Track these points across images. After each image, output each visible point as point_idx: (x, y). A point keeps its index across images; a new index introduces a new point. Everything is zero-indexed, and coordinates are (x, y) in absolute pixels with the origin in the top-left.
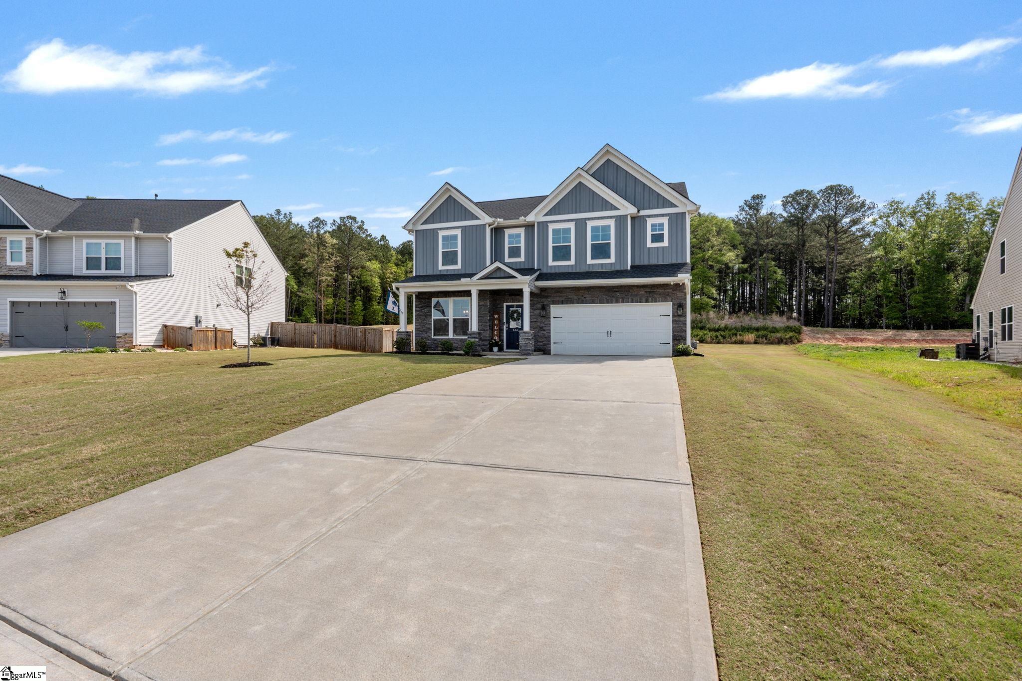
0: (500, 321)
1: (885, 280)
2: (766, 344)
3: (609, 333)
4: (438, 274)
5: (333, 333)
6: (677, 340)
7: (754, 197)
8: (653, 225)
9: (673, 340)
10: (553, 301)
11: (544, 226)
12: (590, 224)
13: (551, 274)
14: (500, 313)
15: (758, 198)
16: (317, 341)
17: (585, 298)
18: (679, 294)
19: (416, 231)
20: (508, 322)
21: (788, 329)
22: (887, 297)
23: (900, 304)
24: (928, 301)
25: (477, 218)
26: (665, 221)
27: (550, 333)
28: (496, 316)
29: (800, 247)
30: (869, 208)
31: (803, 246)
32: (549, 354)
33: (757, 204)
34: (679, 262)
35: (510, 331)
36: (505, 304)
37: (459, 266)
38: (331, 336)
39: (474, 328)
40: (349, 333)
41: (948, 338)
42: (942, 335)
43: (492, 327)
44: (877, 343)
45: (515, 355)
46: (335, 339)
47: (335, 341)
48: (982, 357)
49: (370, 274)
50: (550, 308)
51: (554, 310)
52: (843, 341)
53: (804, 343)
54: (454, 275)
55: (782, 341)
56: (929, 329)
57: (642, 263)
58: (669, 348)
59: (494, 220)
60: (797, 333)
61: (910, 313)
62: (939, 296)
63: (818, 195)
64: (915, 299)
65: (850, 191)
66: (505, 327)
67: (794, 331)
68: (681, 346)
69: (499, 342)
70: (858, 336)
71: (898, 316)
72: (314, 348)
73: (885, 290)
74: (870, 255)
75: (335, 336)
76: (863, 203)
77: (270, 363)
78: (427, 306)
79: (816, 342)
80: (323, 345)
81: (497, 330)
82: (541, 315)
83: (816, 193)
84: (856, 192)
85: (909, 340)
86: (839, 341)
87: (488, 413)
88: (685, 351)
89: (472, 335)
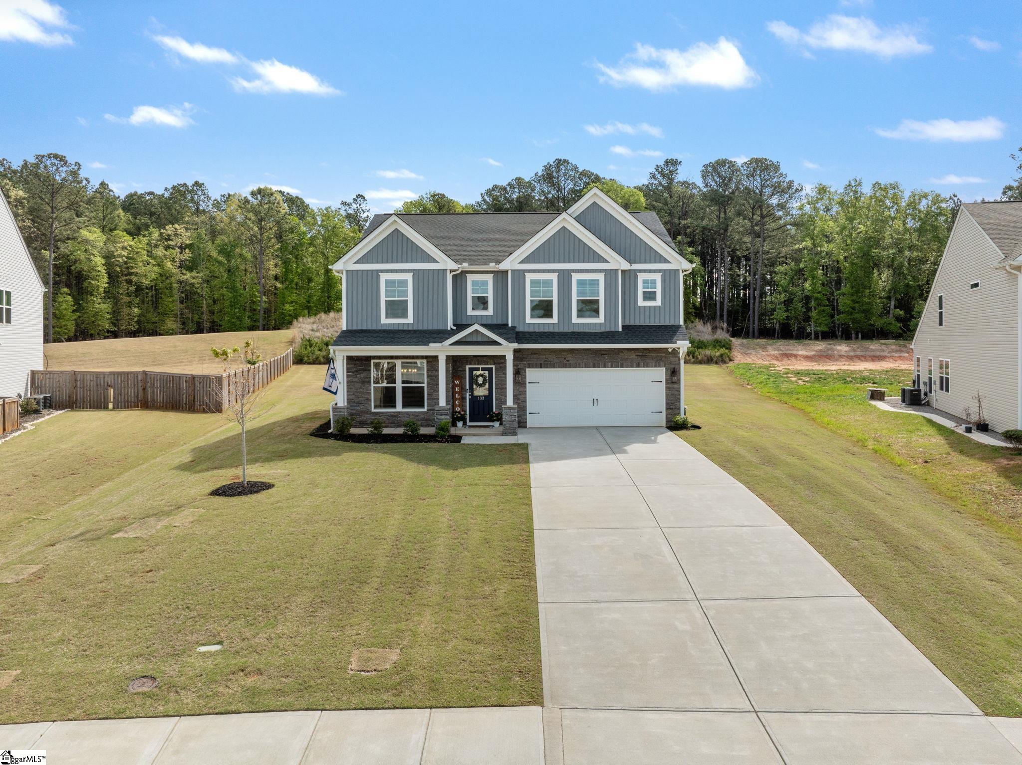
0: (462, 388)
1: (813, 278)
2: (694, 363)
3: (595, 402)
4: (380, 328)
5: (140, 384)
6: (670, 409)
7: (667, 162)
8: (645, 282)
9: (667, 409)
10: (529, 363)
11: (520, 275)
12: (575, 277)
13: (530, 333)
14: (462, 378)
15: (672, 164)
16: (114, 398)
17: (568, 361)
18: (673, 359)
19: (347, 271)
20: (471, 389)
21: (717, 344)
22: (816, 299)
23: (828, 307)
24: (857, 305)
25: (434, 261)
26: (658, 277)
27: (526, 402)
28: (457, 382)
29: (722, 231)
30: (797, 190)
31: (726, 230)
32: (525, 427)
33: (671, 172)
34: (672, 323)
35: (473, 399)
36: (467, 367)
37: (410, 320)
38: (138, 390)
39: (442, 402)
40: (166, 383)
41: (878, 353)
42: (872, 349)
43: (453, 396)
44: (812, 361)
45: (498, 435)
46: (144, 393)
47: (144, 397)
48: (923, 402)
49: (86, 251)
50: (525, 372)
51: (531, 374)
52: (777, 359)
53: (736, 362)
54: (403, 331)
55: (712, 360)
56: (857, 338)
57: (632, 323)
58: (662, 419)
59: (459, 266)
60: (727, 349)
61: (839, 319)
62: (867, 300)
63: (742, 168)
64: (844, 302)
65: (777, 168)
66: (468, 394)
67: (724, 346)
68: (678, 418)
69: (462, 413)
70: (791, 352)
71: (826, 322)
72: (111, 410)
73: (814, 290)
74: (797, 246)
75: (144, 389)
76: (790, 183)
77: (269, 483)
78: (365, 370)
79: (749, 361)
80: (123, 404)
81: (459, 399)
82: (515, 382)
83: (740, 165)
84: (783, 170)
85: (841, 356)
86: (773, 359)
87: (666, 549)
88: (683, 424)
89: (441, 412)
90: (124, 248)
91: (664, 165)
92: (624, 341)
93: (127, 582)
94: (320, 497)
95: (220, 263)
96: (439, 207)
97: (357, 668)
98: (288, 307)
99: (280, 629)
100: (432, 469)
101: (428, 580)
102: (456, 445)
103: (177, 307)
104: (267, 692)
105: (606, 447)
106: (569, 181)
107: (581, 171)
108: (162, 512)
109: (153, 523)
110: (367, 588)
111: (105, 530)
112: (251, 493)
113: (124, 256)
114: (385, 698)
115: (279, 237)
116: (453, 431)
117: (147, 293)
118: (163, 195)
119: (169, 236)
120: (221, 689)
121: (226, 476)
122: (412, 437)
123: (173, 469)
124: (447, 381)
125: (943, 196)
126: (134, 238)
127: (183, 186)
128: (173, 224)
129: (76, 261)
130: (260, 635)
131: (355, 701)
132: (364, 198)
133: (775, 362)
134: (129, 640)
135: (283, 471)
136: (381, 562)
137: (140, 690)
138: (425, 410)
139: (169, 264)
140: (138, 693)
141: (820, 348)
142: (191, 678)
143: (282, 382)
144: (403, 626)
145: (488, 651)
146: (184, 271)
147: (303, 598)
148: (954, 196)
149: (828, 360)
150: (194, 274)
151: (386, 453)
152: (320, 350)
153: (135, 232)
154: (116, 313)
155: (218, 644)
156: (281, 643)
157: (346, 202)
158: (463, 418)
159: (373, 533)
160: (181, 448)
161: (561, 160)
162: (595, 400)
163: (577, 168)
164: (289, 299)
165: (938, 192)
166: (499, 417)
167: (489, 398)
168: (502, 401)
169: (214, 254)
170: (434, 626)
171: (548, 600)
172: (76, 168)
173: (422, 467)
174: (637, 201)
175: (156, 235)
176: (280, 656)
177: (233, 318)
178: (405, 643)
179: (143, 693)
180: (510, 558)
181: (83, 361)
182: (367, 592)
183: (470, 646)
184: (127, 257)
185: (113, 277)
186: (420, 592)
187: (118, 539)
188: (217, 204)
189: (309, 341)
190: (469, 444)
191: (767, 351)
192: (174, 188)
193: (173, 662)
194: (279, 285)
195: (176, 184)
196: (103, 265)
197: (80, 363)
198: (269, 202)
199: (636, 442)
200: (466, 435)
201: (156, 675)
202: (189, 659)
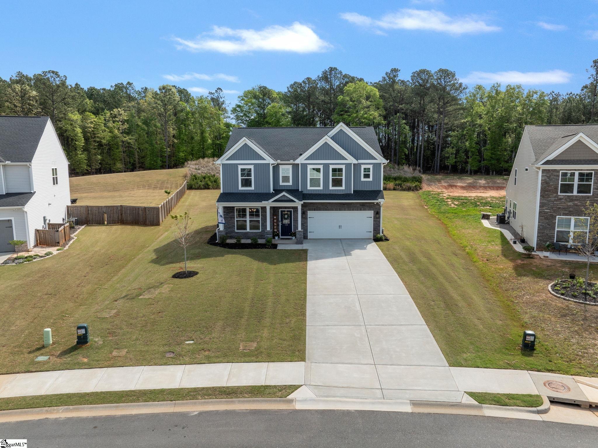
0: (277, 220)
1: (471, 140)
2: (401, 190)
3: (340, 227)
4: (239, 192)
5: (119, 212)
7: (392, 70)
8: (365, 169)
9: (374, 230)
10: (309, 209)
11: (305, 166)
12: (331, 167)
13: (309, 195)
14: (277, 215)
15: (395, 71)
16: (107, 219)
17: (328, 207)
18: (377, 207)
19: (222, 164)
20: (282, 221)
21: (414, 179)
22: (472, 152)
23: (478, 156)
24: (493, 156)
25: (264, 159)
26: (371, 167)
27: (307, 227)
28: (275, 217)
29: (422, 111)
30: (464, 89)
31: (424, 111)
32: (307, 239)
34: (378, 189)
35: (283, 225)
36: (280, 211)
37: (253, 188)
38: (118, 215)
39: (268, 228)
40: (132, 211)
41: (501, 185)
42: (498, 182)
43: (273, 224)
44: (464, 190)
45: (294, 244)
46: (122, 216)
47: (122, 218)
48: (506, 222)
49: (71, 125)
50: (307, 212)
51: (310, 213)
52: (446, 188)
53: (423, 190)
54: (250, 193)
55: (411, 189)
56: (493, 174)
57: (358, 189)
58: (371, 235)
59: (276, 162)
60: (419, 182)
61: (483, 163)
62: (499, 153)
63: (434, 75)
64: (487, 154)
65: (454, 75)
66: (280, 223)
67: (418, 181)
68: (378, 235)
69: (278, 232)
70: (454, 184)
71: (477, 165)
72: (106, 225)
73: (471, 147)
74: (463, 121)
75: (121, 214)
76: (461, 84)
77: (196, 272)
78: (232, 212)
79: (430, 189)
80: (112, 222)
81: (276, 225)
82: (302, 217)
83: (433, 73)
84: (457, 77)
85: (481, 187)
86: (444, 188)
87: (357, 304)
88: (381, 238)
89: (268, 233)
90: (91, 123)
91: (390, 72)
92: (354, 199)
93: (152, 317)
94: (219, 279)
95: (144, 130)
96: (264, 94)
97: (242, 349)
98: (182, 154)
99: (213, 335)
100: (265, 264)
101: (265, 316)
102: (275, 250)
103: (122, 155)
104: (213, 357)
105: (343, 251)
106: (337, 80)
107: (343, 74)
108: (155, 286)
109: (153, 291)
110: (243, 320)
111: (134, 295)
112: (190, 277)
113: (92, 127)
114: (253, 359)
115: (175, 114)
116: (274, 242)
117: (105, 148)
118: (110, 89)
119: (116, 115)
120: (197, 356)
121: (177, 267)
122: (254, 245)
123: (150, 262)
124: (270, 217)
125: (546, 93)
126: (96, 117)
127: (121, 85)
128: (117, 108)
129: (66, 131)
130: (207, 337)
131: (243, 360)
132: (221, 90)
133: (444, 190)
134: (160, 339)
135: (200, 265)
136: (247, 309)
137: (170, 356)
138: (260, 231)
139: (116, 131)
140: (169, 357)
141: (470, 181)
142: (186, 352)
143: (183, 202)
144: (257, 334)
145: (288, 343)
146: (125, 135)
147: (220, 323)
148: (553, 92)
149: (473, 189)
150: (130, 137)
151: (243, 255)
152: (201, 181)
153: (96, 112)
154: (89, 159)
155: (192, 340)
156: (215, 340)
157: (211, 92)
158: (278, 235)
159: (243, 296)
160: (148, 249)
161: (332, 68)
162: (340, 226)
163: (341, 72)
164: (182, 149)
165: (543, 91)
166: (294, 235)
167: (290, 225)
168: (296, 227)
169: (140, 124)
170: (268, 334)
171: (310, 325)
172: (64, 78)
173: (260, 264)
174: (375, 94)
175: (108, 114)
176: (215, 345)
177: (152, 161)
178: (258, 340)
179: (171, 357)
180: (297, 307)
181: (77, 189)
182: (243, 321)
183: (281, 342)
184: (93, 128)
185: (87, 139)
186: (263, 321)
187: (142, 299)
188: (139, 93)
189: (195, 176)
190: (281, 250)
191: (441, 183)
192: (116, 85)
193: (178, 347)
194: (176, 141)
195: (117, 83)
196: (81, 133)
197: (76, 190)
198: (169, 94)
199: (357, 249)
200: (279, 244)
201: (174, 351)
202: (184, 346)
